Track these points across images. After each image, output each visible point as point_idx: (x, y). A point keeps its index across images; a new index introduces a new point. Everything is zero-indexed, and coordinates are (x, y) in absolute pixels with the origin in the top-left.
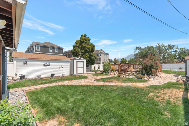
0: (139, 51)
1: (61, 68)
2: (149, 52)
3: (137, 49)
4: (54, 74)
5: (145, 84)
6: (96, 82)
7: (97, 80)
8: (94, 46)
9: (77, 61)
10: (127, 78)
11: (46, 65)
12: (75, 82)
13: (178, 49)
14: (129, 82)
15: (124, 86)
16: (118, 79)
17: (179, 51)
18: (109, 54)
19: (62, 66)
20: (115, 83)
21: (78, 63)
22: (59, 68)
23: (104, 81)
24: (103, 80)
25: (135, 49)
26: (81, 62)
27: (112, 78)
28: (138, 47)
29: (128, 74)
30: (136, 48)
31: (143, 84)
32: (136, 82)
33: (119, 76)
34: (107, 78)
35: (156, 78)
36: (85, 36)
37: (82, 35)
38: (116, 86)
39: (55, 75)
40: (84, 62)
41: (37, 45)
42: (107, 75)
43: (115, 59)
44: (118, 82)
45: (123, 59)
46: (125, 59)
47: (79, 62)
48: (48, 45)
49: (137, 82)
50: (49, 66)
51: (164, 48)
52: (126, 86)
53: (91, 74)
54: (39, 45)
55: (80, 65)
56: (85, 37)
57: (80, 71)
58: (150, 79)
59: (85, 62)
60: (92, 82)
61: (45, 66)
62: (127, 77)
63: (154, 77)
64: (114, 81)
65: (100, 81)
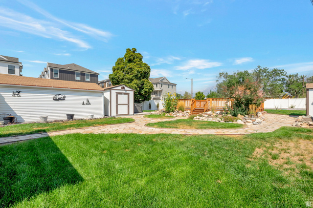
0: (225, 79)
1: (87, 104)
2: (241, 80)
3: (221, 76)
4: (73, 115)
5: (241, 131)
6: (146, 128)
7: (149, 125)
8: (149, 68)
9: (116, 93)
10: (206, 122)
11: (58, 97)
12: (106, 129)
13: (287, 76)
14: (209, 128)
15: (201, 135)
16: (190, 122)
17: (287, 79)
18: (175, 85)
19: (88, 101)
20: (183, 130)
21: (118, 95)
22: (83, 104)
23: (162, 127)
24: (161, 125)
25: (219, 76)
26: (125, 94)
27: (177, 122)
28: (223, 73)
29: (207, 114)
30: (220, 74)
31: (236, 130)
32: (222, 128)
33: (192, 118)
34: (169, 122)
35: (258, 120)
36: (134, 50)
37: (128, 50)
38: (184, 135)
39: (75, 117)
40: (130, 95)
41: (54, 69)
42: (170, 117)
43: (186, 93)
44: (189, 127)
45: (199, 93)
46: (202, 93)
47: (121, 93)
48: (73, 68)
49: (225, 128)
50: (64, 100)
51: (265, 74)
52: (203, 135)
53: (142, 116)
54: (58, 69)
55: (123, 99)
56: (134, 52)
57: (123, 110)
58: (247, 124)
59: (132, 94)
60: (139, 128)
61: (55, 100)
62: (206, 119)
63: (254, 119)
64: (181, 126)
65: (156, 126)
